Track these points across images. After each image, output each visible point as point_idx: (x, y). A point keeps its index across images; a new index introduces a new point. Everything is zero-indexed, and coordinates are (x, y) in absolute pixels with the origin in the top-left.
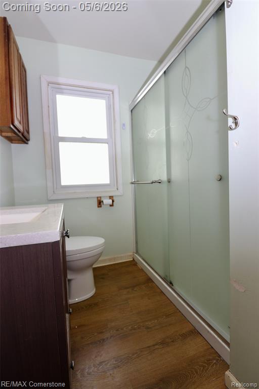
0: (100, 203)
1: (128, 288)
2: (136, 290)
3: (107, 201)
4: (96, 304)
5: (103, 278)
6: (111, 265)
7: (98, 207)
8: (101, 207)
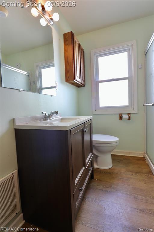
0: (121, 118)
1: (133, 172)
2: (138, 175)
3: (125, 117)
4: (110, 173)
5: (119, 162)
6: (127, 156)
7: (120, 120)
8: (122, 120)
